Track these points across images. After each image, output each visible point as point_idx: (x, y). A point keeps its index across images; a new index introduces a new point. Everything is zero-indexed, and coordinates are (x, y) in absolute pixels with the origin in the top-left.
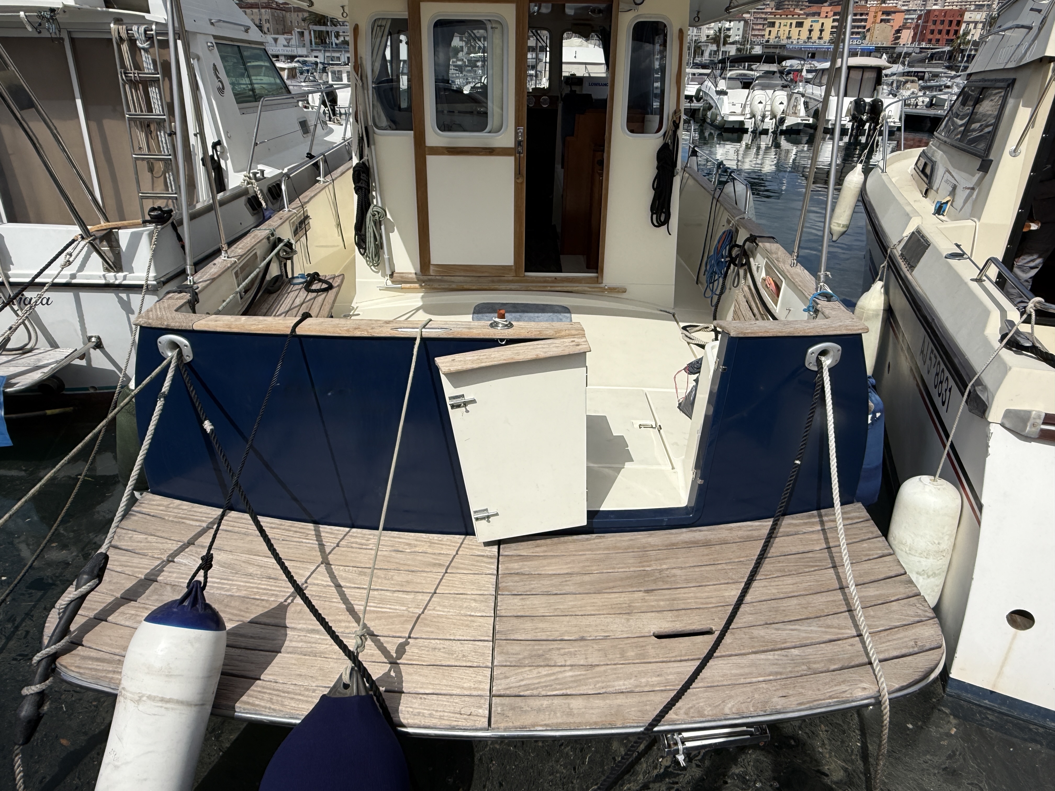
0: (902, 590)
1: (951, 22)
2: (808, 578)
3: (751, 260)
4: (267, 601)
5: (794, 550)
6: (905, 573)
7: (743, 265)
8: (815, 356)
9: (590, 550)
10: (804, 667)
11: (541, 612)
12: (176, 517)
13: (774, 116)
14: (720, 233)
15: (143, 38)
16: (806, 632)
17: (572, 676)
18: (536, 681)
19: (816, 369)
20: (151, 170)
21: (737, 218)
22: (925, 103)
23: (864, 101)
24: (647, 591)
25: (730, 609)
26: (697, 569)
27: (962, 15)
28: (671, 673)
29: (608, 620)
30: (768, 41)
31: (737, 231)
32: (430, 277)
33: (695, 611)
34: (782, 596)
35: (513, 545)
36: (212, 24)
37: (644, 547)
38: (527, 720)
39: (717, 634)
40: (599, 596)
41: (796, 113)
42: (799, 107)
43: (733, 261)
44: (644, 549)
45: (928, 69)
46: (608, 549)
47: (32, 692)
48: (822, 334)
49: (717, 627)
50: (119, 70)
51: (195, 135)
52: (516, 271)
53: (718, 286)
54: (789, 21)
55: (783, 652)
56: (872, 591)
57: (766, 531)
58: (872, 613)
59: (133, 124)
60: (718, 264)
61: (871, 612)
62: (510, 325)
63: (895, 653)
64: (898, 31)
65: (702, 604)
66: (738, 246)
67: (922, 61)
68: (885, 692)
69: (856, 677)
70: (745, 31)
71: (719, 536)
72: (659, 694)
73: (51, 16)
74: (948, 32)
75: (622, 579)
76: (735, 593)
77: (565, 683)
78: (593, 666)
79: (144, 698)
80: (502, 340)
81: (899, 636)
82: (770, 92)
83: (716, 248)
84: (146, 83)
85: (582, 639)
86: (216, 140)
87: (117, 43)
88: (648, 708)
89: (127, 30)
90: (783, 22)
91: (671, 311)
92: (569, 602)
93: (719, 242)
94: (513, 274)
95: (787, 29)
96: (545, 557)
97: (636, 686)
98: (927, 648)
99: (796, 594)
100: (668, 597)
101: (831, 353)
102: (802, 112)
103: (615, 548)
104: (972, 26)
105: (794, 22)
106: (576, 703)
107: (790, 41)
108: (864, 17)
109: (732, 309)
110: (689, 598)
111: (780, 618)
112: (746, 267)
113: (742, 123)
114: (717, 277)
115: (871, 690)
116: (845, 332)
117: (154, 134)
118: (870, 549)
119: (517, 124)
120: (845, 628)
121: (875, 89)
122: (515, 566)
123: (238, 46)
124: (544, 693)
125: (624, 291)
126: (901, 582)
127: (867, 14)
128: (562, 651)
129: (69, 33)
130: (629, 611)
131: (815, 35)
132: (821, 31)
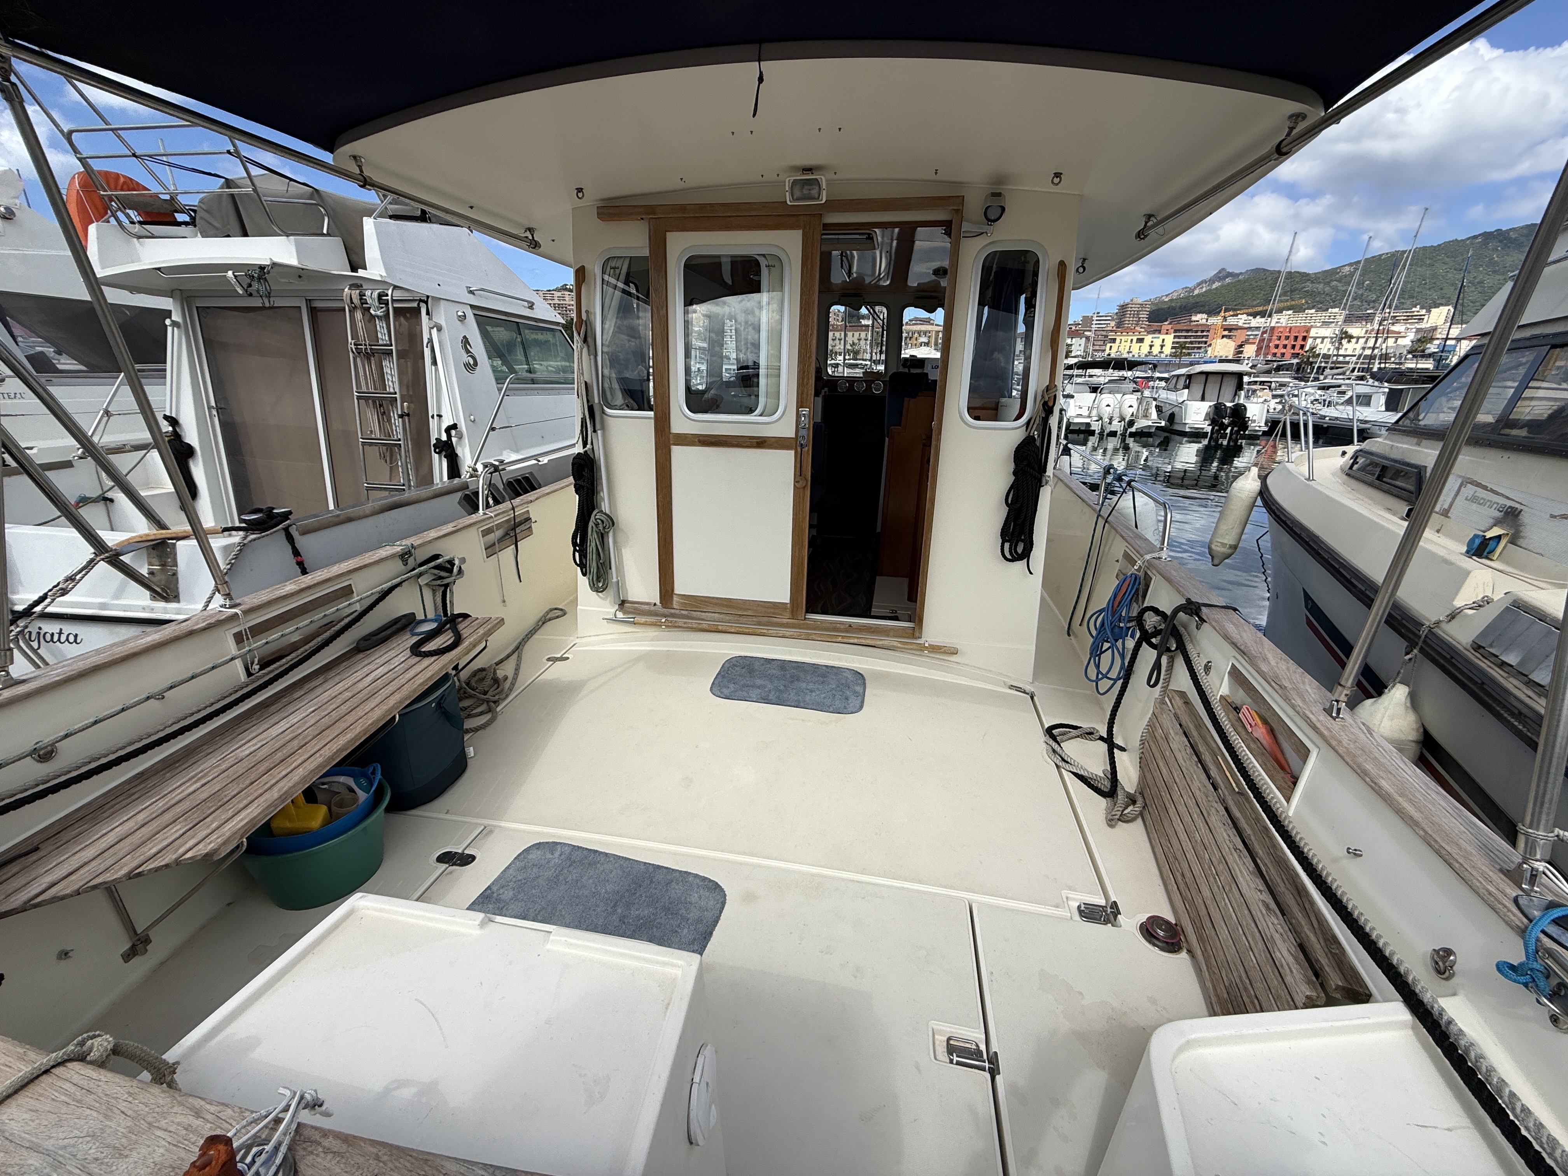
1: (1296, 338)
7: (1168, 650)
13: (1122, 419)
14: (1116, 578)
15: (376, 304)
21: (1146, 558)
22: (1277, 410)
23: (1225, 405)
27: (1308, 331)
30: (1109, 355)
31: (1148, 580)
32: (673, 611)
36: (472, 292)
41: (1147, 416)
42: (1150, 411)
43: (1146, 637)
45: (1275, 379)
50: (351, 341)
51: (433, 417)
52: (792, 612)
54: (1130, 338)
60: (1112, 630)
64: (1241, 346)
66: (1157, 612)
67: (1268, 372)
70: (1086, 347)
73: (260, 276)
74: (1294, 347)
82: (1119, 396)
83: (1112, 603)
84: (379, 357)
86: (451, 423)
87: (350, 311)
89: (361, 296)
90: (1123, 338)
91: (1028, 688)
93: (1114, 592)
94: (788, 615)
95: (1128, 344)
102: (1154, 415)
104: (1319, 341)
105: (1135, 339)
107: (1131, 355)
108: (1205, 334)
113: (1088, 425)
119: (800, 405)
121: (1235, 394)
123: (517, 323)
125: (955, 652)
127: (1208, 331)
129: (309, 301)
131: (1156, 350)
132: (1162, 346)
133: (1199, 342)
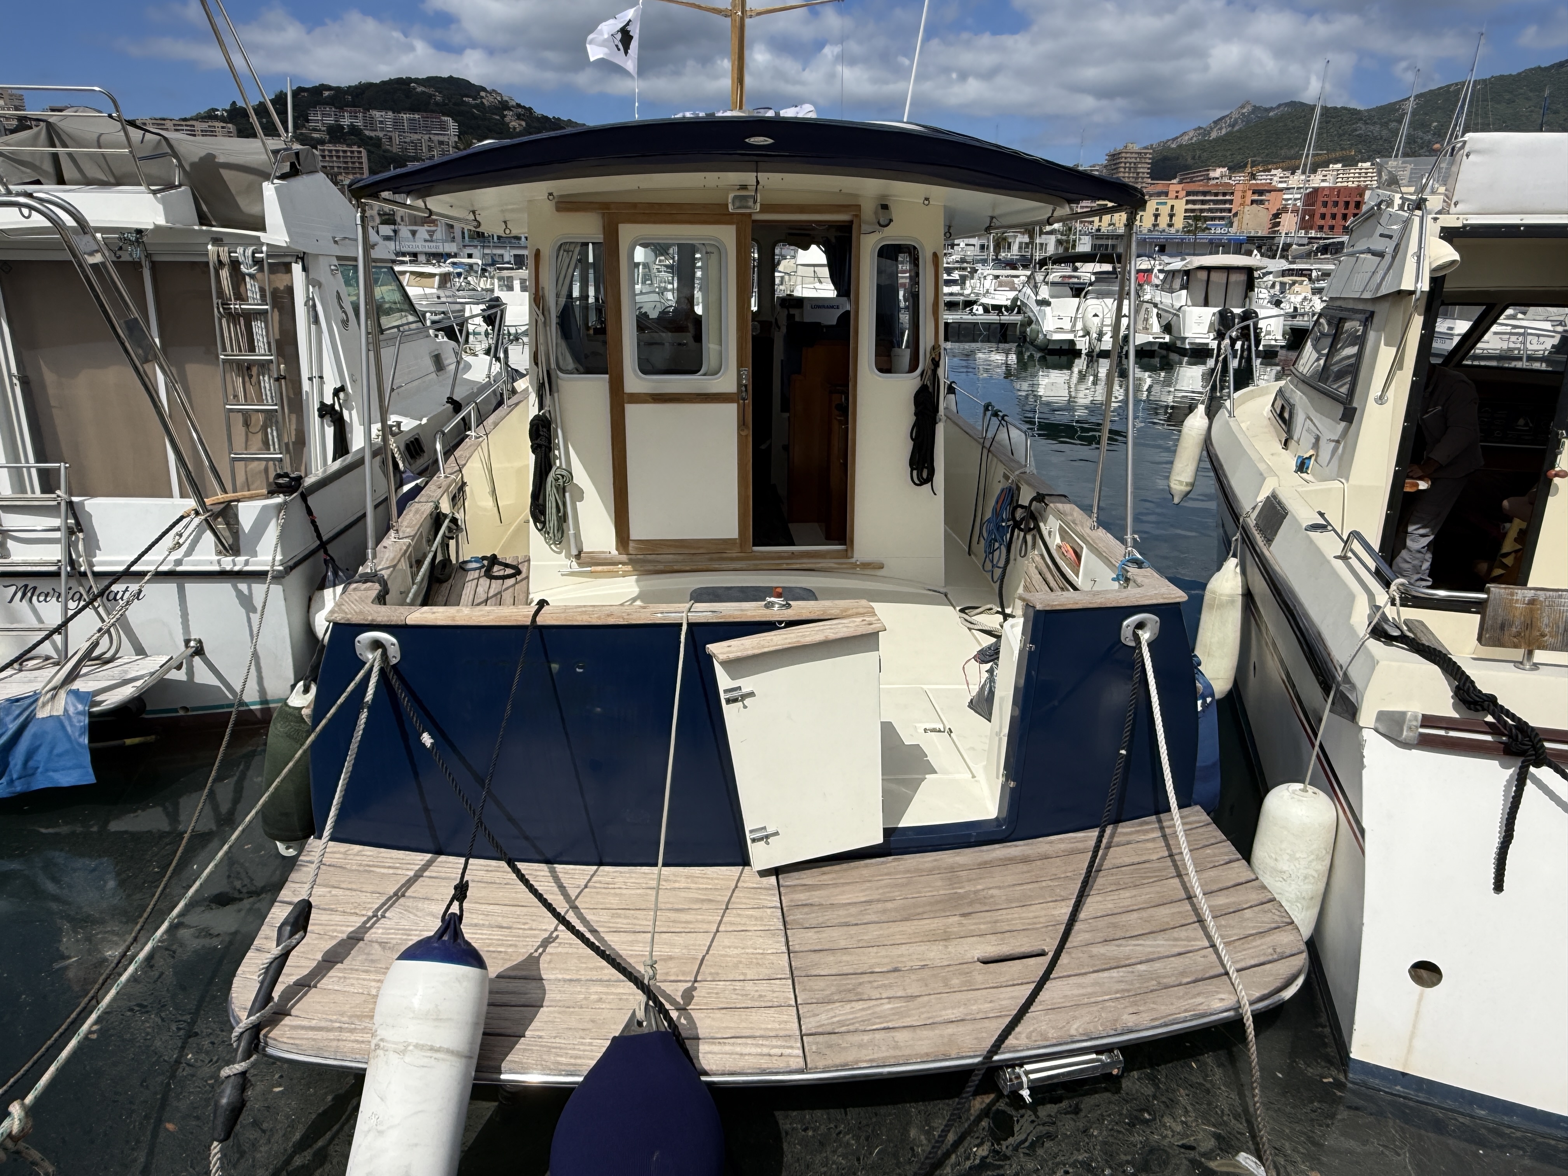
0: (1255, 897)
1: (1347, 204)
2: (1148, 890)
3: (1042, 525)
4: (506, 952)
5: (1128, 860)
6: (1257, 879)
7: (1030, 530)
8: (1131, 629)
9: (886, 874)
10: (1154, 982)
11: (842, 944)
12: (360, 865)
14: (998, 492)
15: (250, 262)
16: (1151, 946)
17: (892, 1009)
18: (851, 1016)
19: (1133, 644)
20: (247, 424)
21: (1017, 473)
23: (1232, 312)
24: (963, 915)
25: (1062, 928)
26: (1018, 888)
27: (1362, 194)
28: (1004, 999)
29: (923, 948)
30: (1099, 230)
31: (1018, 489)
32: (630, 556)
33: (1022, 933)
34: (1120, 910)
35: (795, 875)
36: (336, 242)
37: (952, 868)
38: (849, 1057)
39: (1051, 954)
40: (908, 923)
41: (1146, 329)
43: (1017, 525)
44: (952, 869)
45: (1316, 267)
46: (908, 871)
47: (236, 1072)
48: (1137, 604)
49: (1050, 947)
50: (215, 301)
51: (310, 379)
52: (741, 545)
53: (1000, 556)
55: (1129, 969)
56: (1221, 900)
57: (1092, 843)
58: (1223, 923)
59: (227, 365)
60: (998, 529)
61: (1223, 921)
62: (788, 606)
63: (1253, 962)
64: (1276, 215)
65: (1029, 924)
66: (1022, 507)
67: (1308, 255)
68: (1245, 1001)
69: (1211, 988)
71: (1039, 850)
72: (994, 1020)
73: (137, 239)
74: (1344, 216)
75: (931, 904)
76: (1066, 910)
77: (885, 1017)
78: (913, 997)
79: (411, 1048)
80: (780, 622)
81: (1254, 944)
83: (995, 509)
84: (249, 317)
85: (896, 970)
86: (339, 385)
87: (215, 268)
88: (984, 1035)
89: (230, 253)
91: (942, 590)
92: (872, 933)
93: (997, 502)
94: (737, 549)
96: (836, 885)
97: (967, 1015)
98: (1287, 954)
99: (1135, 907)
100: (988, 919)
101: (1149, 626)
102: (1155, 326)
103: (917, 870)
106: (901, 1037)
108: (1228, 197)
109: (1022, 583)
110: (1013, 919)
111: (1120, 934)
112: (1035, 532)
113: (1072, 342)
114: (997, 545)
115: (1229, 1001)
116: (1161, 601)
117: (254, 380)
118: (1215, 856)
119: (740, 364)
120: (1195, 939)
121: (1246, 296)
122: (802, 897)
124: (862, 1028)
125: (881, 567)
126: (1252, 888)
127: (1232, 193)
128: (875, 984)
129: (151, 256)
130: (946, 937)
131: (1163, 221)
132: (1171, 216)
133: (1222, 210)
